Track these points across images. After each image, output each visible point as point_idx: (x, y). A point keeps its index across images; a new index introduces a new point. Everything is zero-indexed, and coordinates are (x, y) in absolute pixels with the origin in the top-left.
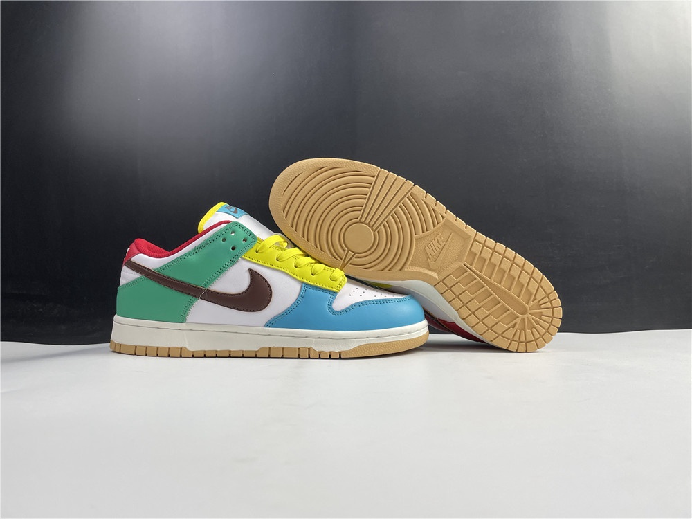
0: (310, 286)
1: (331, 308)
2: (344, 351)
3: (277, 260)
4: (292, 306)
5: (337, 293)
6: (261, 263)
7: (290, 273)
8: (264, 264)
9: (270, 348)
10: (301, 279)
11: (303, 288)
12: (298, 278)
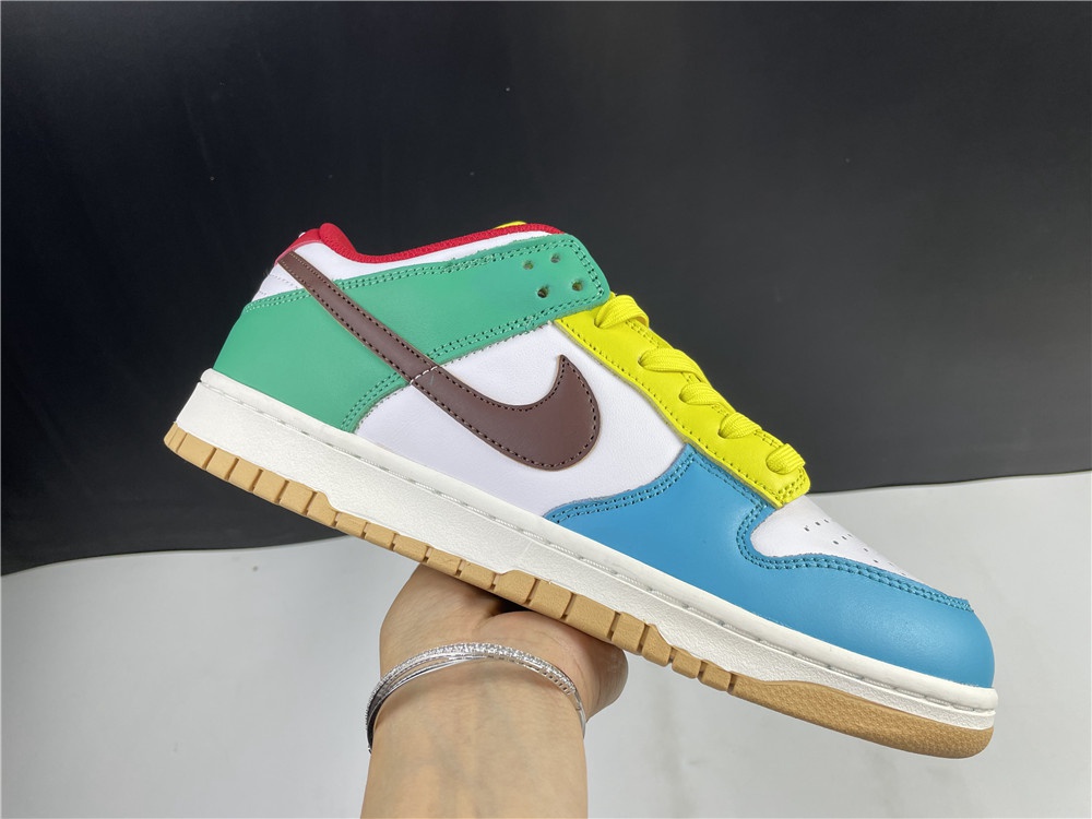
0: (705, 457)
1: (744, 538)
2: (749, 679)
3: (641, 363)
4: (640, 491)
5: (773, 507)
6: (596, 353)
7: (662, 408)
8: (604, 360)
9: (537, 580)
10: (685, 432)
11: (683, 458)
12: (679, 428)
